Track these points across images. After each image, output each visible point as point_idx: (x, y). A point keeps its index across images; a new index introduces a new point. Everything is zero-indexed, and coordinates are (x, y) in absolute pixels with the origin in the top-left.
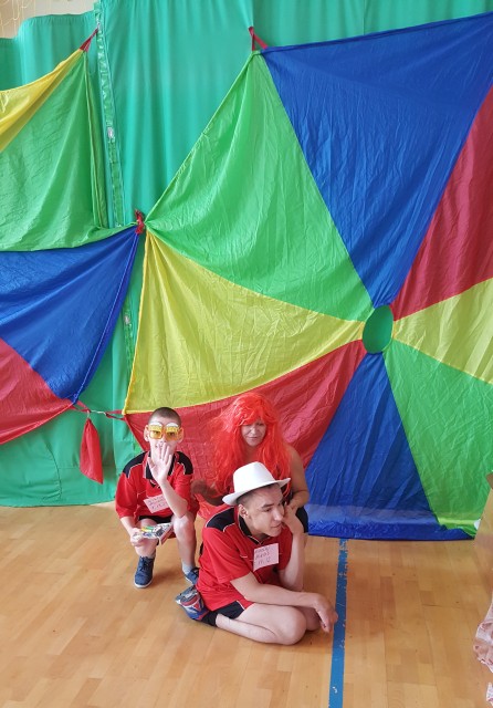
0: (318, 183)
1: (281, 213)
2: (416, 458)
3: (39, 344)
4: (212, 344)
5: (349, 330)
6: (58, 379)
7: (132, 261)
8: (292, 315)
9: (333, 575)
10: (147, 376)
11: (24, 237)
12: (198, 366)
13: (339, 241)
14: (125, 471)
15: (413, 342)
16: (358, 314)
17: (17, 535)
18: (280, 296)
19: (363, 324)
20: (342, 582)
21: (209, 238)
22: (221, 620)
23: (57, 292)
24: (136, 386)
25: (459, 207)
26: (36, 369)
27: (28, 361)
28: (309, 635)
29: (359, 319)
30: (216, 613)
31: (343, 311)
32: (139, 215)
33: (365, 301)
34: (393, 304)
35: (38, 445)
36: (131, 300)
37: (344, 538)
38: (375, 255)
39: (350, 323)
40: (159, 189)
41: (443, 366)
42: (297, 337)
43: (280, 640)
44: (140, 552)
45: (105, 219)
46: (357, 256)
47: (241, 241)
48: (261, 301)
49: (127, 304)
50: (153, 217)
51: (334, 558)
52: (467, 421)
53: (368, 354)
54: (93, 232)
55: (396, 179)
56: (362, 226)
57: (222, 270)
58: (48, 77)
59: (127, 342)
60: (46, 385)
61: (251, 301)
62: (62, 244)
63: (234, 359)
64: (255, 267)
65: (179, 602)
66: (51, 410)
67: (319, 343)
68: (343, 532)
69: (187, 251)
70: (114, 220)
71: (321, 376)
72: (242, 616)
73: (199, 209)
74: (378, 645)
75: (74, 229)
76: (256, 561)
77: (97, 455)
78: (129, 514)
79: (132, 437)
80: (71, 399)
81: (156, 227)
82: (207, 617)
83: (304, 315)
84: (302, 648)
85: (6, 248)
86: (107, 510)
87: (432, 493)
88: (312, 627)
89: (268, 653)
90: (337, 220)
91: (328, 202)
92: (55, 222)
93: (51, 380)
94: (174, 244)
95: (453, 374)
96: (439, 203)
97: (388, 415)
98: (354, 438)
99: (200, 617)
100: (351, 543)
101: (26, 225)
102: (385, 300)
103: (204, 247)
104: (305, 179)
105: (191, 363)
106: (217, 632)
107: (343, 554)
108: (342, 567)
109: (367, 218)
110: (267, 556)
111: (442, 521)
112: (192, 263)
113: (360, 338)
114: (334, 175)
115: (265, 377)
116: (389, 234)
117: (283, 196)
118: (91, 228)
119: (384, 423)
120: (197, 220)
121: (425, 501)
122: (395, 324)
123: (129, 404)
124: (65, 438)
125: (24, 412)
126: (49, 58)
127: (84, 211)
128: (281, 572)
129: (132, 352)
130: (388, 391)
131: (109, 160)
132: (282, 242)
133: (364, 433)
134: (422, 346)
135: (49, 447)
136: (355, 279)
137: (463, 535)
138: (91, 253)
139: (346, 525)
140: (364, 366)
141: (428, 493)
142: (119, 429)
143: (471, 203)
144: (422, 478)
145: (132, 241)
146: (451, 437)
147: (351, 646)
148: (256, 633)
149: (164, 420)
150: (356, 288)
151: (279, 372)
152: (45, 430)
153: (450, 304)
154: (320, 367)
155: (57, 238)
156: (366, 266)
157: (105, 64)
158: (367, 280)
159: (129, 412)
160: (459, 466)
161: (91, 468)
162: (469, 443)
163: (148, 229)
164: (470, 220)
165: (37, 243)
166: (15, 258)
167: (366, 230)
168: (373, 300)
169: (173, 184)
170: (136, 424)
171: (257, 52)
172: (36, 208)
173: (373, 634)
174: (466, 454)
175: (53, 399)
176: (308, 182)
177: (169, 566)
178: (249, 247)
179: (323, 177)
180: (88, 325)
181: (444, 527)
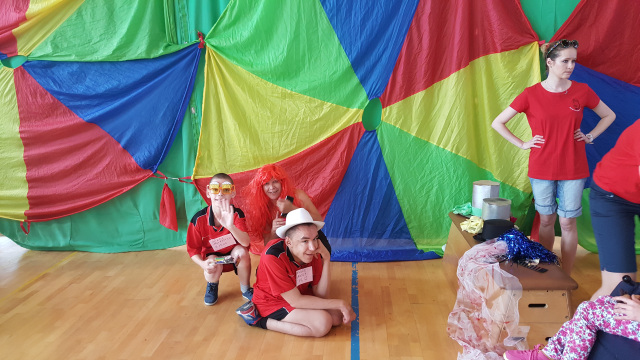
0: (328, 14)
1: (303, 35)
2: (401, 202)
3: (127, 130)
4: (257, 126)
5: (352, 115)
6: (143, 154)
7: (196, 67)
8: (313, 105)
9: (349, 288)
10: (209, 151)
11: (114, 52)
12: (248, 141)
13: (344, 54)
14: (193, 221)
15: (396, 123)
16: (358, 104)
17: (111, 273)
18: (305, 92)
19: (362, 111)
20: (355, 292)
21: (253, 52)
22: (271, 323)
23: (140, 90)
24: (201, 158)
25: (422, 31)
26: (126, 148)
27: (119, 142)
28: (335, 328)
29: (360, 108)
30: (266, 318)
31: (348, 102)
32: (200, 35)
33: (363, 95)
34: (382, 97)
35: (128, 204)
36: (196, 96)
37: (355, 262)
38: (368, 63)
39: (353, 110)
40: (215, 16)
41: (416, 138)
42: (317, 121)
43: (314, 333)
44: (208, 278)
45: (175, 38)
46: (356, 65)
47: (275, 53)
48: (291, 96)
49: (193, 99)
50: (211, 36)
51: (349, 275)
52: (433, 175)
53: (366, 131)
54: (166, 47)
55: (381, 11)
56: (359, 44)
57: (263, 74)
59: (193, 126)
60: (133, 160)
61: (284, 96)
62: (144, 56)
63: (273, 137)
64: (286, 72)
65: (239, 312)
66: (137, 178)
67: (333, 124)
68: (354, 258)
69: (237, 61)
70: (182, 39)
71: (335, 148)
72: (287, 318)
73: (245, 31)
74: (382, 333)
75: (152, 45)
76: (298, 279)
77: (172, 210)
78: (198, 252)
79: (199, 196)
80: (152, 169)
81: (214, 44)
82: (260, 322)
83: (322, 105)
84: (330, 338)
85: (100, 59)
86: (180, 253)
87: (413, 227)
88: (336, 323)
89: (306, 343)
90: (341, 40)
91: (335, 27)
92: (137, 40)
93: (137, 155)
94: (227, 55)
95: (421, 144)
96: (410, 28)
97: (381, 174)
98: (360, 189)
99: (255, 323)
100: (360, 267)
101: (115, 43)
102: (376, 95)
103: (248, 58)
104: (318, 11)
105: (242, 140)
106: (268, 334)
107: (355, 273)
108: (354, 281)
109: (363, 37)
110: (304, 276)
111: (420, 247)
112: (240, 69)
113: (361, 120)
114: (338, 10)
115: (296, 149)
116: (376, 50)
117: (304, 23)
118: (165, 44)
119: (379, 179)
120: (243, 39)
121: (408, 233)
122: (383, 110)
123: (196, 171)
124: (147, 199)
125: (116, 180)
127: (159, 32)
128: (314, 287)
129: (197, 133)
130: (380, 156)
132: (304, 55)
133: (365, 187)
134: (402, 125)
135: (136, 206)
136: (355, 80)
137: (435, 256)
138: (165, 63)
139: (356, 253)
140: (363, 140)
141: (409, 226)
142: (189, 191)
143: (430, 29)
144: (405, 216)
145: (195, 54)
146: (422, 187)
147: (364, 335)
148: (297, 330)
149: (220, 180)
150: (356, 87)
151: (305, 145)
152: (133, 193)
153: (419, 97)
154: (335, 140)
155: (139, 52)
156: (362, 71)
158: (363, 81)
159: (197, 178)
160: (429, 207)
161: (168, 220)
162: (434, 190)
163: (207, 45)
164: (430, 40)
165: (125, 55)
166: (108, 66)
168: (368, 95)
169: (225, 14)
170: (201, 186)
172: (123, 30)
173: (378, 325)
174: (432, 197)
175: (138, 170)
176: (320, 13)
177: (230, 289)
178: (281, 58)
179: (331, 10)
180: (164, 114)
181: (422, 251)
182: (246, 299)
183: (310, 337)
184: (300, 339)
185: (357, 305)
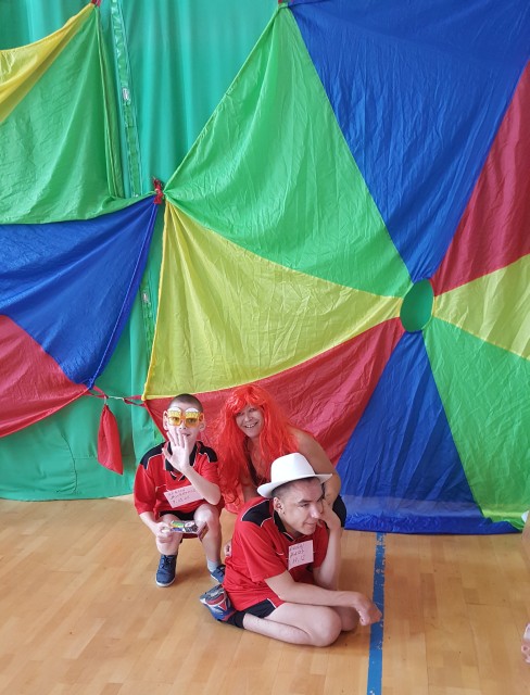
0: (351, 147)
1: (312, 179)
2: (459, 445)
3: (51, 325)
4: (237, 322)
5: (385, 307)
6: (74, 362)
7: (151, 233)
8: (324, 291)
9: (370, 572)
10: (168, 359)
11: (33, 209)
12: (223, 346)
13: (374, 209)
14: (143, 462)
15: (455, 320)
16: (395, 289)
17: (29, 531)
18: (311, 271)
19: (401, 300)
20: (379, 580)
21: (234, 208)
22: (250, 621)
23: (70, 268)
24: (156, 369)
25: (505, 173)
26: (48, 352)
27: (40, 343)
28: (345, 635)
29: (397, 295)
30: (243, 613)
31: (379, 286)
32: (157, 184)
33: (404, 274)
34: (433, 277)
35: (52, 433)
36: (149, 277)
37: (381, 532)
38: (413, 225)
39: (386, 299)
40: (179, 154)
41: (488, 346)
42: (330, 314)
43: (313, 641)
44: (162, 549)
45: (120, 189)
46: (394, 226)
47: (268, 210)
48: (290, 276)
49: (146, 280)
50: (173, 186)
51: (371, 553)
52: (513, 405)
53: (407, 333)
54: (108, 202)
55: (436, 142)
56: (399, 193)
57: (248, 243)
58: (57, 34)
59: (145, 322)
60: (60, 369)
61: (279, 277)
62: (75, 216)
63: (261, 339)
64: (282, 240)
65: (204, 601)
66: (66, 396)
67: (354, 320)
68: (380, 525)
69: (210, 223)
70: (131, 189)
71: (355, 357)
72: (273, 615)
73: (223, 177)
74: (418, 646)
75: (88, 199)
76: (291, 559)
77: (115, 443)
78: (149, 509)
79: (152, 425)
80: (86, 383)
81: (176, 196)
82: (234, 618)
83: (336, 291)
84: (338, 650)
85: (13, 221)
86: (126, 503)
87: (476, 483)
88: (347, 627)
89: (301, 655)
90: (372, 187)
91: (362, 168)
92: (66, 193)
93: (65, 363)
94: (196, 215)
95: (498, 353)
96: (483, 168)
97: (428, 399)
98: (392, 423)
99: (226, 618)
100: (389, 540)
101: (35, 196)
102: (424, 275)
103: (227, 217)
104: (337, 144)
105: (216, 343)
106: (245, 635)
107: (380, 549)
108: (379, 562)
109: (406, 183)
110: (301, 554)
111: (487, 513)
112: (216, 236)
113: (398, 315)
114: (369, 139)
115: (295, 359)
116: (428, 203)
117: (313, 161)
118: (106, 198)
119: (424, 408)
120: (220, 189)
121: (468, 492)
122: (435, 300)
123: (149, 388)
124: (80, 427)
125: (36, 398)
126: (58, 13)
127: (98, 178)
128: (315, 570)
129: (151, 332)
130: (428, 373)
131: (124, 124)
132: (312, 212)
133: (402, 419)
134: (465, 323)
135: (64, 435)
136: (392, 251)
137: (510, 529)
138: (106, 226)
139: (383, 518)
140: (401, 347)
141: (472, 483)
142: (138, 416)
143: (518, 168)
144: (465, 467)
145: (150, 211)
146: (496, 423)
147: (390, 648)
148: (287, 634)
149: (182, 405)
150: (394, 259)
151: (309, 353)
152: (60, 418)
153: (495, 278)
154: (355, 347)
155: (68, 210)
156: (404, 237)
157: (119, 20)
158: (404, 253)
159: (149, 397)
160: (505, 453)
161: (110, 457)
162: (515, 428)
163: (167, 198)
164: (517, 186)
165: (47, 215)
166: (24, 232)
167: (403, 198)
168: (412, 275)
169: (194, 150)
170: (155, 410)
171: (284, 5)
172: (46, 177)
173: (413, 634)
174: (512, 440)
175: (67, 385)
176: (340, 146)
177: (193, 563)
178: (276, 217)
179: (357, 141)
180: (104, 304)
181: (489, 520)
182: (215, 581)
183: (308, 646)
184: (292, 648)
185: (382, 601)
